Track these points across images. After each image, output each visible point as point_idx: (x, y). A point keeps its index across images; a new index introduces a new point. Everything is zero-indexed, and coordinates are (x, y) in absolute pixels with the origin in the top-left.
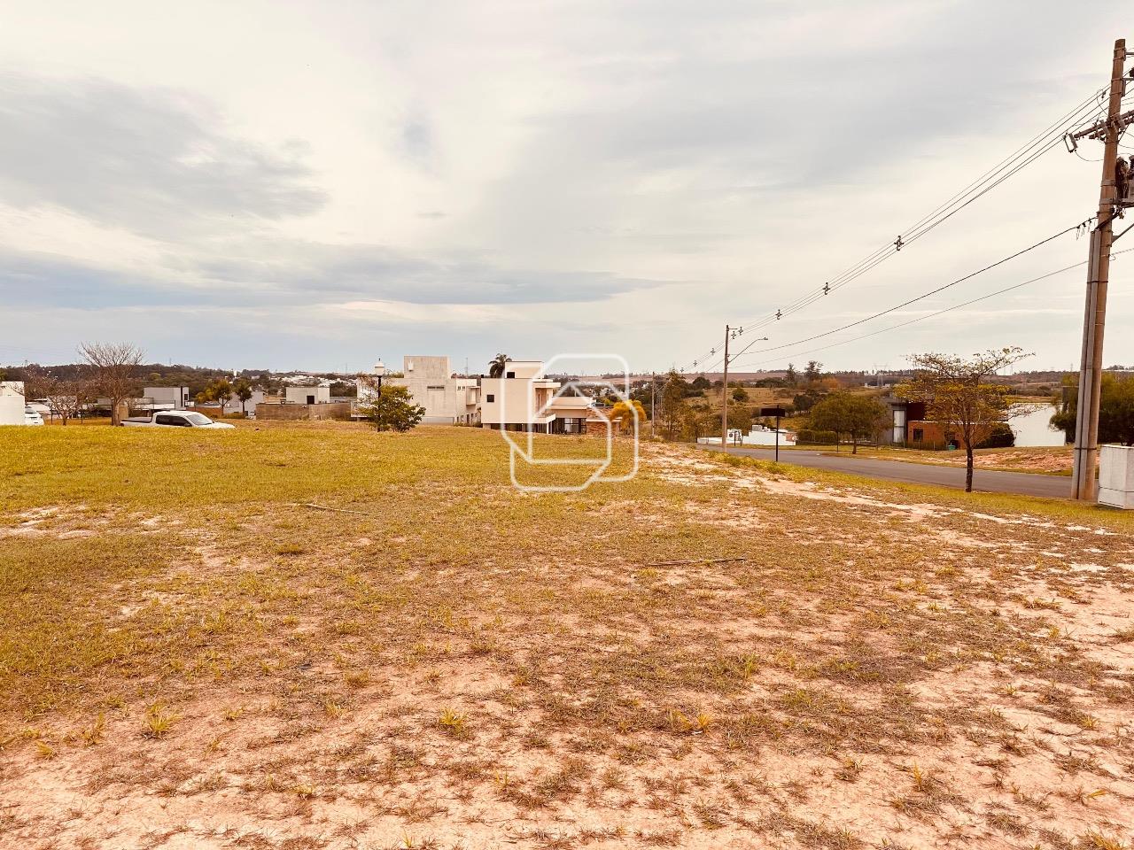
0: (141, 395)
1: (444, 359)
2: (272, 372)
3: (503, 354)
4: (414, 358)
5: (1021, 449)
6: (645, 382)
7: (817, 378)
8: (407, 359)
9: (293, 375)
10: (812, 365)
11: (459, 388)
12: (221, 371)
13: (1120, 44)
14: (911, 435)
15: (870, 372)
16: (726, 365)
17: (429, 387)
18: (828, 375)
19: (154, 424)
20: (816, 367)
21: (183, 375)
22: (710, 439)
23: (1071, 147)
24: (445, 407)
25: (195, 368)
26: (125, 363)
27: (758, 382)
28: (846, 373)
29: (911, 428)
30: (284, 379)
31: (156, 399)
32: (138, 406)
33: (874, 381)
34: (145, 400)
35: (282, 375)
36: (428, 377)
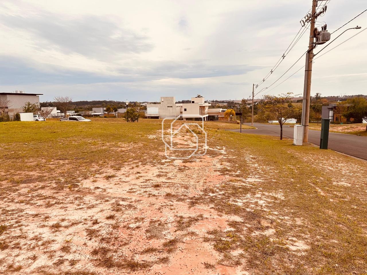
0: (92, 110)
1: (173, 98)
2: (138, 102)
3: (199, 95)
4: (164, 98)
5: (364, 124)
6: (257, 102)
7: (319, 99)
8: (161, 98)
9: (144, 103)
10: (317, 94)
11: (177, 107)
12: (123, 102)
14: (335, 119)
15: (341, 96)
16: (253, 97)
17: (168, 107)
19: (68, 120)
20: (319, 95)
21: (112, 104)
22: (273, 121)
23: (303, 24)
24: (173, 113)
25: (116, 101)
26: (67, 102)
27: (298, 101)
28: (331, 97)
29: (335, 117)
30: (141, 104)
31: (96, 111)
32: (90, 114)
33: (342, 100)
34: (93, 112)
35: (141, 103)
36: (168, 104)
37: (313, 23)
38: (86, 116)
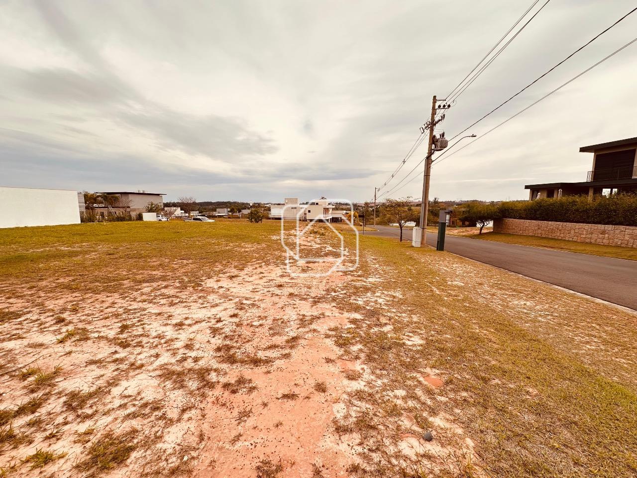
1: (297, 199)
2: (262, 203)
3: (323, 196)
4: (288, 199)
7: (437, 204)
8: (286, 199)
9: (268, 204)
10: (435, 199)
13: (435, 97)
14: (451, 223)
15: (457, 201)
18: (442, 202)
19: (192, 220)
21: (236, 204)
22: (394, 224)
23: (422, 132)
28: (448, 201)
31: (220, 212)
32: (214, 214)
33: (458, 204)
34: (217, 212)
35: (265, 204)
37: (432, 130)
38: (210, 217)
